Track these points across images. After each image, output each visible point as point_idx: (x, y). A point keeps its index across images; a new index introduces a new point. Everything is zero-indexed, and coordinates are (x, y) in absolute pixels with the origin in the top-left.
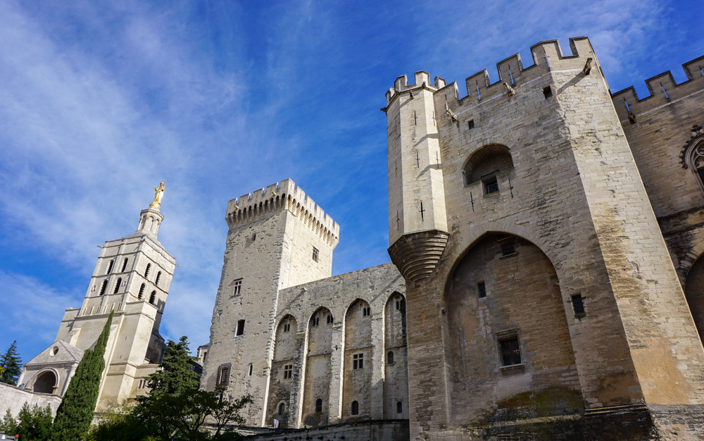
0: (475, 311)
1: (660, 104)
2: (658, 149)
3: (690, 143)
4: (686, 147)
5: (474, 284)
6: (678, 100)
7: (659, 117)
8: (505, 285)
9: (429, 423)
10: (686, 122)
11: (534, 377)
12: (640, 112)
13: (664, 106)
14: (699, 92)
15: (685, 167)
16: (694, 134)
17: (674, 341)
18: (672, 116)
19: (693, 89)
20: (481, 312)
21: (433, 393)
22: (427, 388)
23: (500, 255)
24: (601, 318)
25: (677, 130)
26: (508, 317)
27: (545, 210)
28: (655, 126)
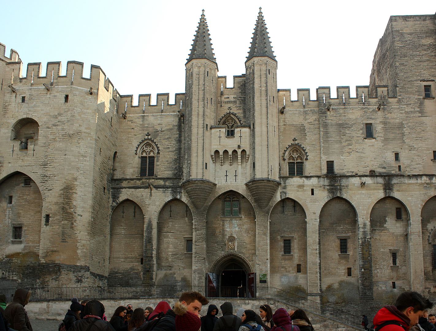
0: (5, 210)
1: (140, 113)
2: (130, 139)
3: (143, 141)
4: (141, 143)
6: (147, 114)
7: (137, 120)
8: (22, 201)
10: (145, 128)
12: (130, 114)
13: (141, 115)
14: (157, 114)
15: (136, 154)
16: (146, 137)
18: (141, 123)
19: (156, 111)
20: (8, 212)
23: (22, 185)
24: (55, 227)
25: (141, 132)
26: (19, 217)
27: (46, 169)
28: (133, 125)
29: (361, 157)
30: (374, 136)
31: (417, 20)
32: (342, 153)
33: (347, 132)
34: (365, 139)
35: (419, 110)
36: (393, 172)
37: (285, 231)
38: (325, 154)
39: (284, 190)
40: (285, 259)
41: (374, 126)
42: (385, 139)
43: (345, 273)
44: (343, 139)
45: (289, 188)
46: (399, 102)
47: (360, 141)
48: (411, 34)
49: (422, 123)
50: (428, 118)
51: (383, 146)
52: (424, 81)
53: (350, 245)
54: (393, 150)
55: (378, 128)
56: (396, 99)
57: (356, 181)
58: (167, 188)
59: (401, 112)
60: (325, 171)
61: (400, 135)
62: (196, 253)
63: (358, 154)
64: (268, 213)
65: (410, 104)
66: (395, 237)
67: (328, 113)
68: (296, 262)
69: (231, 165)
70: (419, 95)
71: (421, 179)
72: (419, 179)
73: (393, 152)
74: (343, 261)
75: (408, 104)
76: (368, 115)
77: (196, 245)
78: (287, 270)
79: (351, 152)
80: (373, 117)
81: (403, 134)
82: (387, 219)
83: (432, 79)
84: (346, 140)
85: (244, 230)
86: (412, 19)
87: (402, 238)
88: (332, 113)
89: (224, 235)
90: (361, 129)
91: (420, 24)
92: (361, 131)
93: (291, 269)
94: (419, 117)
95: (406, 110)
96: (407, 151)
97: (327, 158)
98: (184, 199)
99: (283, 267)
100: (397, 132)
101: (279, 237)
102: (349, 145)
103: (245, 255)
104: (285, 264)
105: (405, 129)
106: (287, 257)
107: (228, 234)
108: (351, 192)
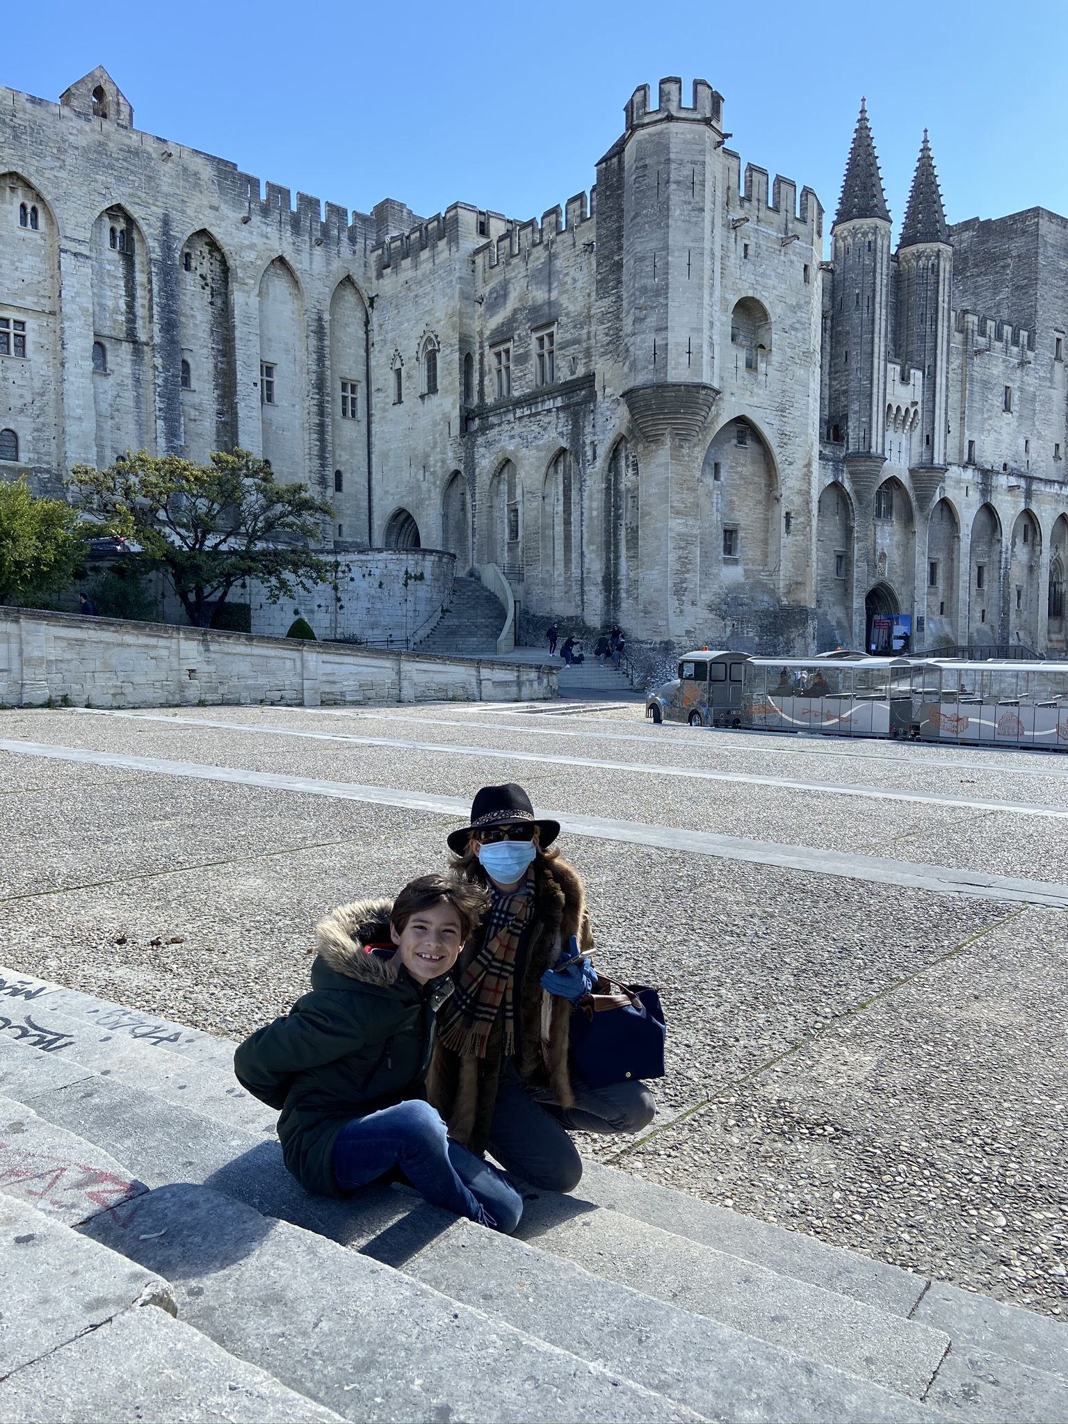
0: (711, 492)
5: (713, 464)
8: (736, 477)
9: (683, 598)
11: (745, 571)
20: (715, 496)
21: (688, 571)
22: (684, 564)
23: (734, 441)
24: (798, 538)
26: (732, 509)
27: (784, 419)
29: (998, 441)
30: (1012, 409)
32: (982, 430)
33: (990, 396)
34: (1004, 411)
35: (1050, 376)
36: (1022, 469)
37: (932, 549)
38: (968, 428)
40: (931, 594)
41: (1014, 392)
42: (1019, 416)
43: (980, 617)
44: (985, 406)
45: (947, 482)
46: (1036, 358)
47: (999, 414)
48: (1052, 246)
49: (1050, 398)
50: (1056, 391)
51: (1016, 426)
52: (1056, 330)
53: (985, 576)
54: (1025, 436)
55: (1016, 396)
56: (1034, 354)
57: (1003, 481)
58: (829, 460)
59: (1036, 375)
60: (966, 457)
61: (1032, 413)
62: (858, 580)
63: (996, 435)
64: (927, 519)
65: (1044, 365)
66: (1021, 568)
67: (975, 359)
68: (940, 599)
69: (896, 431)
70: (1051, 353)
72: (1052, 487)
74: (980, 597)
75: (1042, 365)
76: (1009, 372)
77: (858, 567)
78: (932, 610)
79: (990, 430)
80: (1012, 377)
81: (1034, 412)
82: (1016, 540)
83: (1064, 329)
84: (989, 411)
85: (895, 543)
87: (1026, 571)
89: (875, 549)
90: (1001, 396)
92: (1002, 399)
93: (935, 609)
94: (1050, 388)
95: (1040, 374)
96: (1035, 439)
97: (969, 436)
98: (847, 485)
100: (1030, 407)
102: (990, 418)
103: (895, 586)
104: (931, 601)
105: (1036, 404)
106: (932, 590)
107: (879, 548)
108: (999, 497)
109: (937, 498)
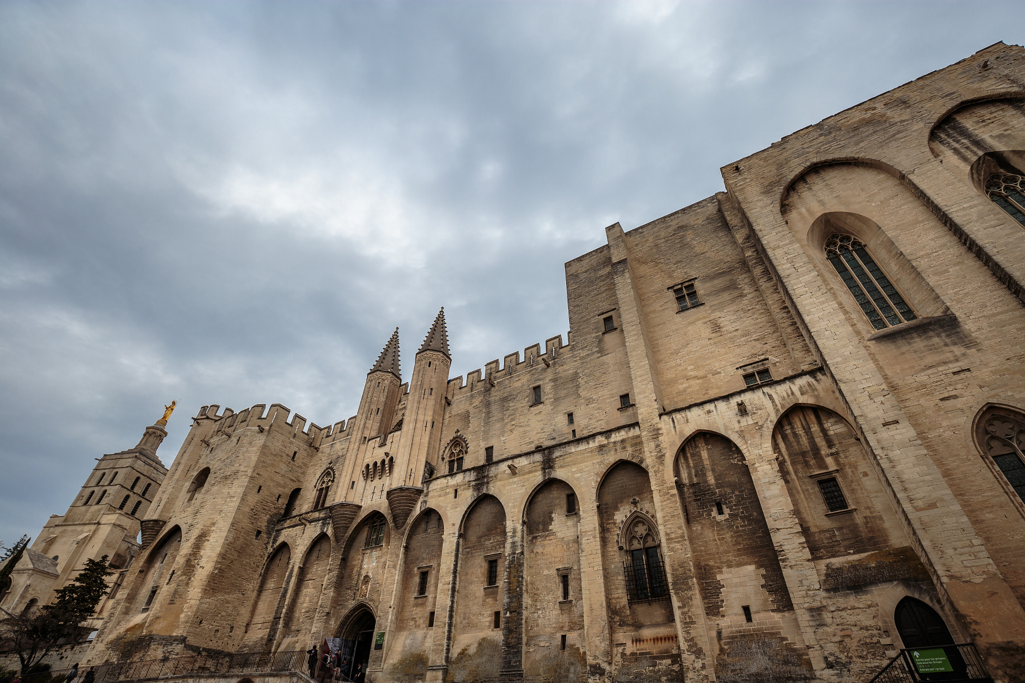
2: (314, 471)
3: (325, 471)
4: (322, 474)
5: (164, 555)
6: (336, 441)
7: (326, 450)
10: (331, 456)
11: (147, 615)
12: (323, 444)
14: (343, 439)
15: (315, 487)
16: (328, 465)
17: (188, 601)
18: (329, 451)
19: (343, 436)
24: (172, 586)
25: (325, 461)
26: (160, 577)
27: (195, 517)
28: (322, 456)
29: (525, 432)
30: (543, 400)
31: (593, 256)
32: (503, 433)
33: (511, 404)
34: (531, 406)
35: (597, 349)
37: (423, 559)
38: (484, 440)
39: (426, 499)
40: (416, 605)
41: (543, 386)
42: (555, 399)
43: (490, 622)
44: (505, 415)
45: (430, 494)
46: (573, 348)
47: (526, 411)
48: (586, 272)
49: (603, 364)
50: (609, 355)
51: (552, 409)
52: (603, 314)
53: (500, 569)
54: (565, 411)
55: (547, 388)
56: (570, 347)
57: (505, 466)
58: (319, 520)
59: (575, 359)
60: (482, 462)
61: (574, 388)
62: (321, 606)
63: (521, 429)
64: (403, 534)
65: (586, 347)
66: (565, 546)
67: (493, 389)
68: (429, 609)
69: (380, 479)
70: (596, 333)
71: (594, 441)
72: (591, 442)
73: (565, 413)
74: (490, 600)
75: (584, 348)
76: (536, 376)
78: (417, 623)
79: (514, 429)
80: (541, 377)
81: (578, 387)
82: (553, 515)
83: (614, 307)
84: (510, 416)
85: (381, 565)
86: (588, 257)
88: (497, 388)
89: (359, 575)
90: (527, 397)
91: (597, 257)
92: (527, 399)
93: (421, 621)
94: (598, 358)
95: (582, 355)
96: (583, 407)
97: (486, 445)
98: (330, 531)
99: (413, 619)
100: (571, 386)
101: (416, 569)
102: (512, 420)
103: (375, 604)
104: (416, 614)
105: (580, 380)
106: (420, 601)
107: (364, 573)
108: (499, 483)
109: (417, 510)
